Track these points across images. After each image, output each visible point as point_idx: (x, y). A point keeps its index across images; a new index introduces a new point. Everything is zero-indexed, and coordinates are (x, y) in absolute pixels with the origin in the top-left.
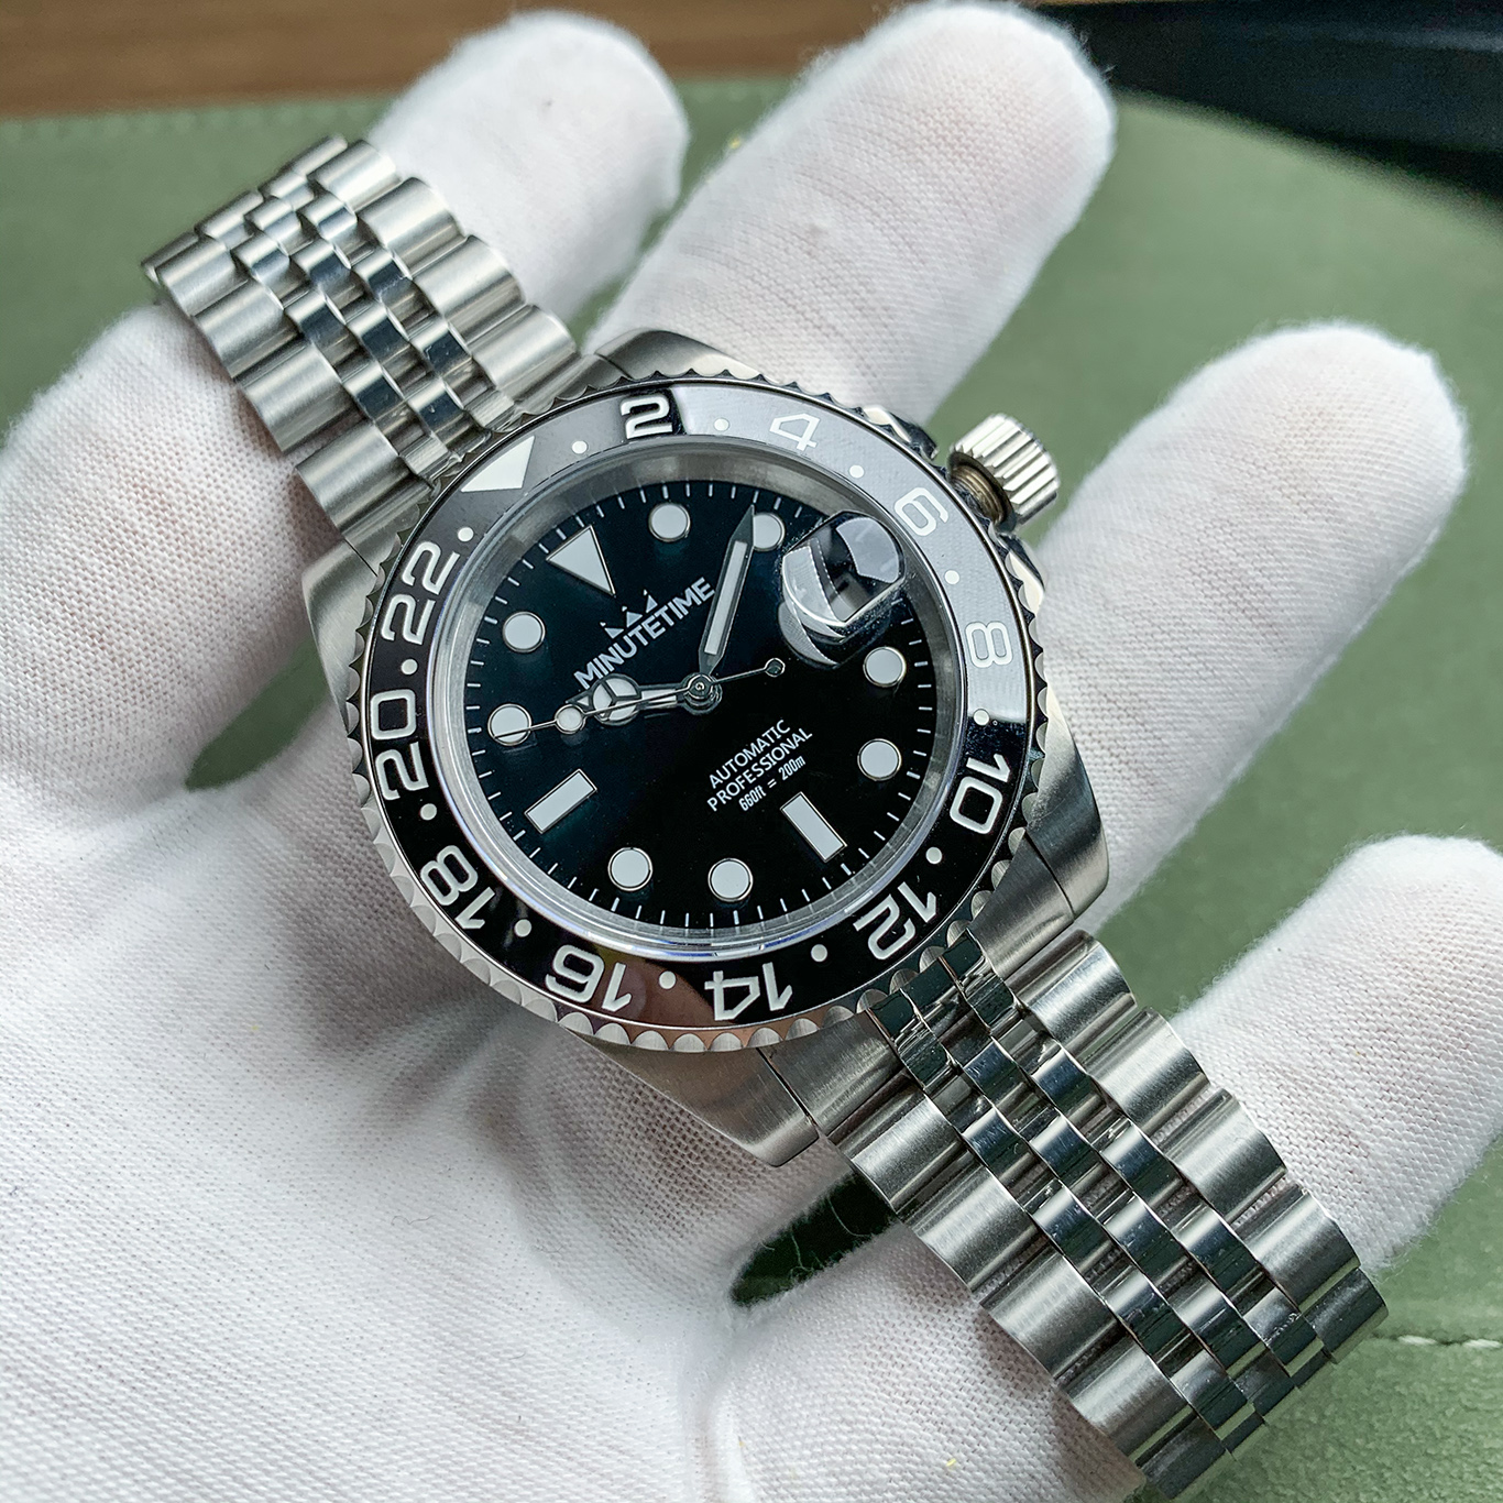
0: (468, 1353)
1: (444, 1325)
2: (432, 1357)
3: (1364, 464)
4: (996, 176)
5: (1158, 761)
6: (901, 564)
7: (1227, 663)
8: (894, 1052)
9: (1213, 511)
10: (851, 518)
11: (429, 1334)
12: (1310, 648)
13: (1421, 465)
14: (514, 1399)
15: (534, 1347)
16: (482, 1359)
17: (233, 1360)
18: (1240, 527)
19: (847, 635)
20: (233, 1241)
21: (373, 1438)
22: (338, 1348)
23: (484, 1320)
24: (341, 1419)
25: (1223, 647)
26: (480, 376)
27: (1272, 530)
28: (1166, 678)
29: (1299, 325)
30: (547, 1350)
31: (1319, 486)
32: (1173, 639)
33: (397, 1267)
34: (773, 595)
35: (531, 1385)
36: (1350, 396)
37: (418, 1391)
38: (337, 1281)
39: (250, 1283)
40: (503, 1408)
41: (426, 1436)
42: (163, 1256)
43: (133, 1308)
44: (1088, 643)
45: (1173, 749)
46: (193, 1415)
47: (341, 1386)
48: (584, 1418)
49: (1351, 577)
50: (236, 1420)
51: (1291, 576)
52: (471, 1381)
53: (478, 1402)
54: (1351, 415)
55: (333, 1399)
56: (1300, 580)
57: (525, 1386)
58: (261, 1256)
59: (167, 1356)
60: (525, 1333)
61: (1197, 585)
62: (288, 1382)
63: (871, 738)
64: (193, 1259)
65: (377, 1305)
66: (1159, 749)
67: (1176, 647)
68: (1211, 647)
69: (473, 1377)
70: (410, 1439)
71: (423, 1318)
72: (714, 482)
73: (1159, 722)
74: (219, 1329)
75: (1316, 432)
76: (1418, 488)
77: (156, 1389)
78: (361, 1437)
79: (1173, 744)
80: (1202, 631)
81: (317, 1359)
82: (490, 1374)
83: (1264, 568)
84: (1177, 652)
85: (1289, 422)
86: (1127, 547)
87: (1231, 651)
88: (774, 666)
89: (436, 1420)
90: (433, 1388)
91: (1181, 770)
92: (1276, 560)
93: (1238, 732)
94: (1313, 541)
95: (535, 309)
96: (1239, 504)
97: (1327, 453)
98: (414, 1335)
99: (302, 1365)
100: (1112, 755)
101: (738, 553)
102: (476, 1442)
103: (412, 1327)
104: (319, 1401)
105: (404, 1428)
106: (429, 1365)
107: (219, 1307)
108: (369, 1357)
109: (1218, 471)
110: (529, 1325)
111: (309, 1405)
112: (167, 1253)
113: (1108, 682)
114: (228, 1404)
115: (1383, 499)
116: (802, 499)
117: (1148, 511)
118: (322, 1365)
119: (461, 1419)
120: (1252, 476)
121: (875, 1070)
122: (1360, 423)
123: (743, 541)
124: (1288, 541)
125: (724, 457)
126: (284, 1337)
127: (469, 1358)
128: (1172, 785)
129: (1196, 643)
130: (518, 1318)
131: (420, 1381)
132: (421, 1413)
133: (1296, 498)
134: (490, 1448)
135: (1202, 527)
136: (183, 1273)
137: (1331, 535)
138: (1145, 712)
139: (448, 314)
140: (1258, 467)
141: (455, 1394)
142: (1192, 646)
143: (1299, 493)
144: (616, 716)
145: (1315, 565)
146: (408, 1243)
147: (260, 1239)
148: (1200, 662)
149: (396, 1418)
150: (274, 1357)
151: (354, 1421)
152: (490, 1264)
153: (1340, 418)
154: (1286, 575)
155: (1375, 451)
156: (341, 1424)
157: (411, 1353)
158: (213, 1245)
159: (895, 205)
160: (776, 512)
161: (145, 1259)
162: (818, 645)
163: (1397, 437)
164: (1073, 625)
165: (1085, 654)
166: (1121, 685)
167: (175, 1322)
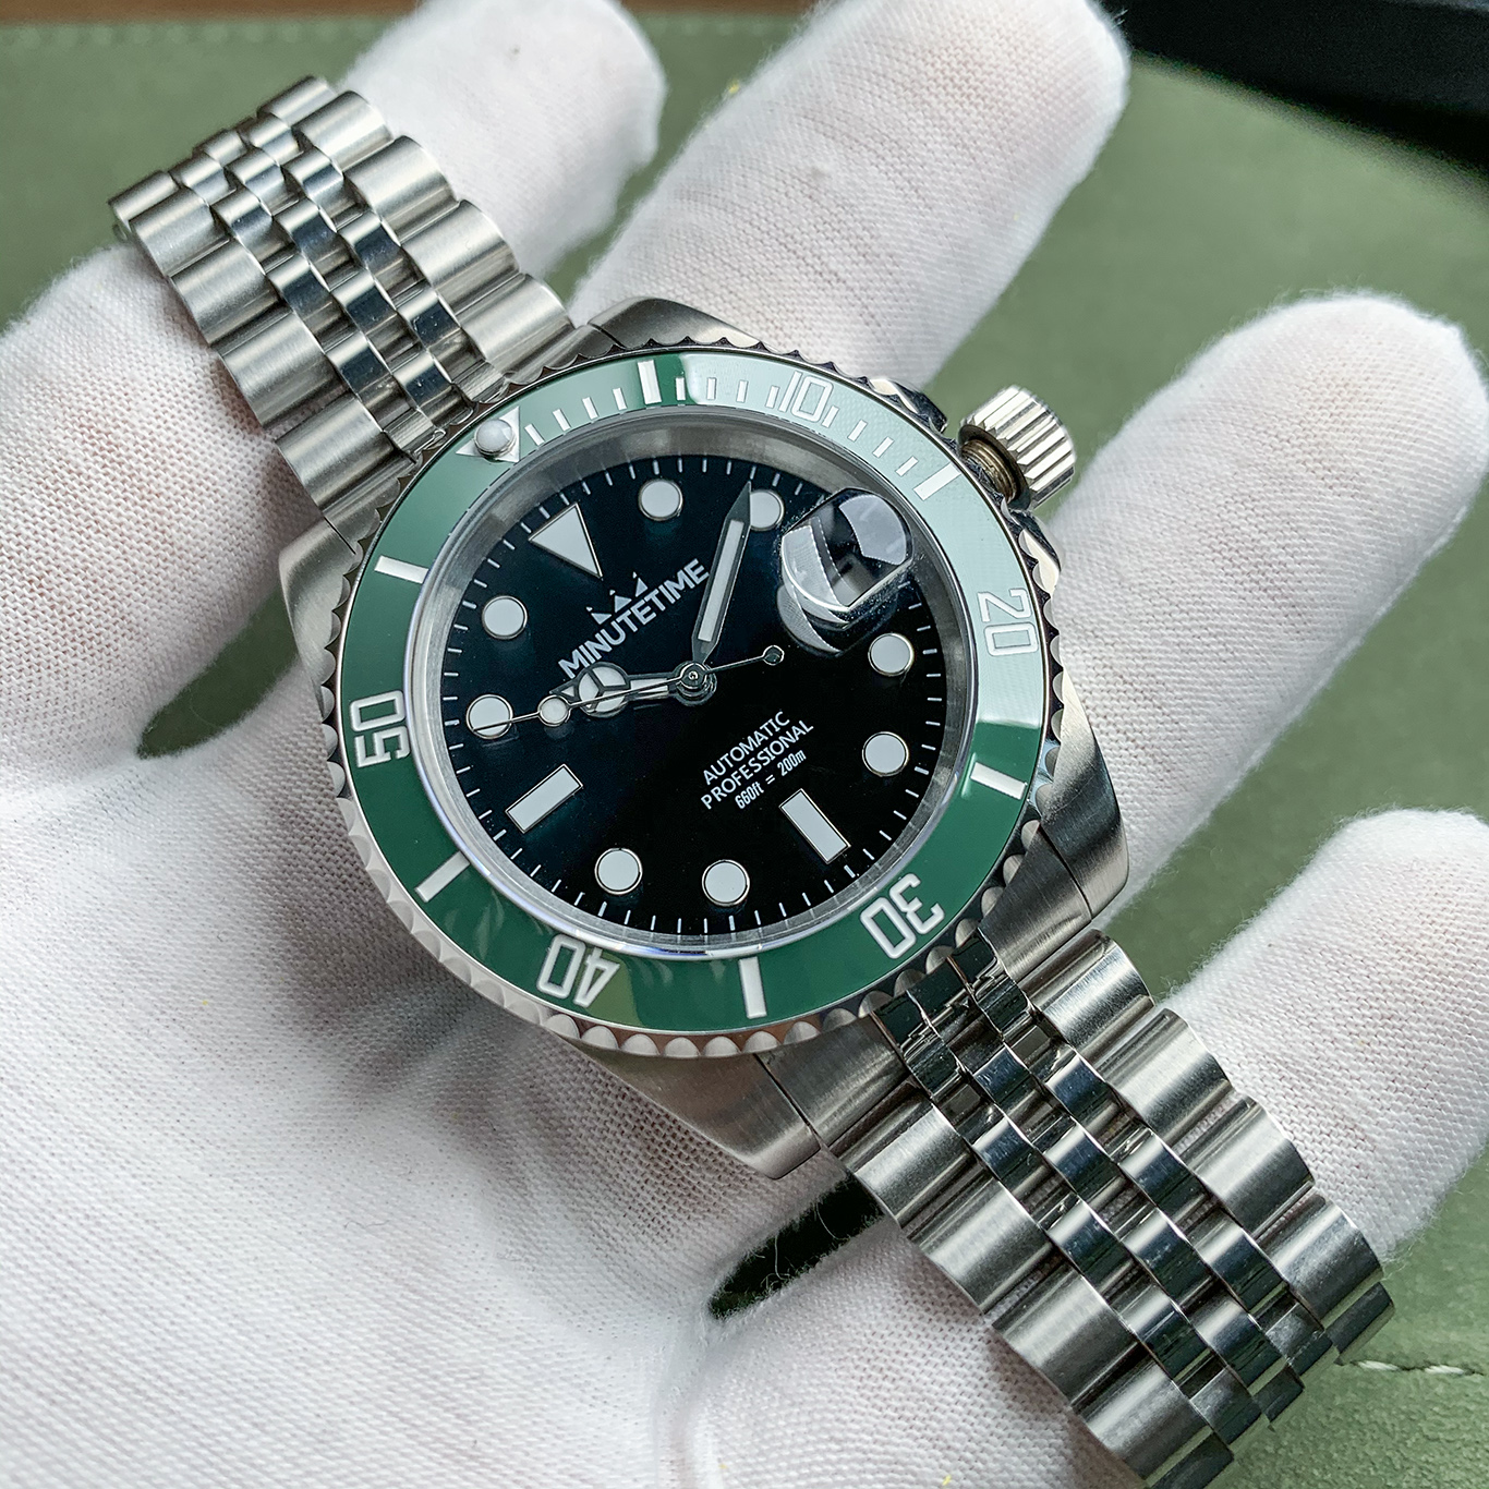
0: (422, 1371)
1: (396, 1339)
2: (381, 1372)
3: (1391, 438)
4: (1005, 119)
5: (1176, 746)
6: (909, 544)
7: (1248, 644)
8: (899, 1057)
9: (1233, 486)
10: (854, 495)
11: (379, 1347)
12: (1333, 630)
13: (1450, 441)
14: (469, 1423)
15: (493, 1368)
16: (435, 1378)
17: (165, 1373)
18: (1263, 502)
19: (851, 621)
20: (167, 1240)
21: (315, 1463)
22: (278, 1360)
23: (440, 1336)
24: (280, 1440)
25: (1244, 628)
26: (470, 348)
27: (1295, 506)
28: (1185, 660)
29: (1322, 294)
30: (506, 1371)
31: (1345, 461)
32: (1192, 619)
33: (346, 1273)
34: (771, 578)
35: (488, 1408)
36: (1377, 366)
37: (365, 1411)
38: (282, 1286)
39: (186, 1287)
40: (457, 1432)
41: (372, 1460)
42: (92, 1256)
43: (56, 1313)
44: (1103, 622)
45: (1191, 734)
46: (118, 1433)
47: (281, 1403)
48: (543, 1445)
49: (1377, 555)
50: (166, 1440)
51: (1316, 554)
52: (423, 1402)
53: (430, 1423)
54: (1378, 387)
55: (273, 1418)
56: (1324, 558)
57: (481, 1409)
58: (199, 1257)
59: (92, 1367)
60: (483, 1352)
61: (1218, 563)
62: (224, 1398)
63: (876, 731)
64: (126, 1260)
65: (324, 1314)
66: (1177, 734)
67: (1195, 627)
68: (1231, 627)
69: (425, 1397)
70: (355, 1463)
71: (372, 1330)
72: (708, 457)
73: (1177, 705)
74: (151, 1338)
75: (1342, 404)
76: (1446, 464)
77: (77, 1403)
78: (302, 1461)
79: (1191, 728)
80: (1222, 610)
81: (255, 1373)
82: (443, 1394)
83: (1288, 545)
84: (1196, 632)
85: (1314, 393)
86: (1144, 522)
87: (1252, 632)
88: (772, 654)
89: (384, 1442)
90: (381, 1407)
91: (1198, 756)
92: (1301, 537)
93: (1257, 717)
94: (1338, 518)
95: (528, 278)
96: (1262, 478)
97: (1354, 426)
98: (363, 1349)
99: (238, 1380)
100: (1128, 739)
101: (734, 533)
102: (427, 1468)
103: (360, 1339)
104: (256, 1420)
105: (350, 1451)
106: (377, 1382)
107: (150, 1313)
108: (311, 1371)
109: (1239, 443)
110: (486, 1343)
111: (245, 1424)
112: (95, 1252)
113: (1124, 662)
114: (156, 1421)
115: (1411, 474)
116: (802, 475)
117: (1165, 485)
118: (261, 1380)
119: (411, 1442)
120: (1275, 449)
121: (879, 1077)
122: (1389, 394)
123: (739, 520)
124: (1313, 518)
125: (719, 430)
126: (221, 1348)
127: (421, 1376)
128: (1188, 772)
129: (1216, 622)
130: (477, 1336)
131: (369, 1400)
132: (368, 1435)
133: (1320, 473)
134: (442, 1475)
135: (1222, 502)
136: (112, 1275)
137: (1357, 512)
138: (1162, 694)
139: (437, 283)
140: (1282, 440)
141: (406, 1415)
142: (1211, 626)
143: (1324, 468)
144: (604, 707)
145: (1340, 543)
146: (361, 1248)
147: (199, 1238)
148: (1219, 642)
149: (339, 1440)
150: (209, 1370)
151: (294, 1443)
152: (448, 1276)
153: (1366, 389)
154: (1310, 553)
155: (1402, 424)
156: (280, 1446)
157: (359, 1368)
158: (147, 1244)
159: (901, 148)
160: (776, 490)
161: (72, 1258)
162: (820, 631)
163: (1425, 410)
164: (1087, 604)
165: (1100, 634)
166: (1138, 666)
167: (100, 1328)
